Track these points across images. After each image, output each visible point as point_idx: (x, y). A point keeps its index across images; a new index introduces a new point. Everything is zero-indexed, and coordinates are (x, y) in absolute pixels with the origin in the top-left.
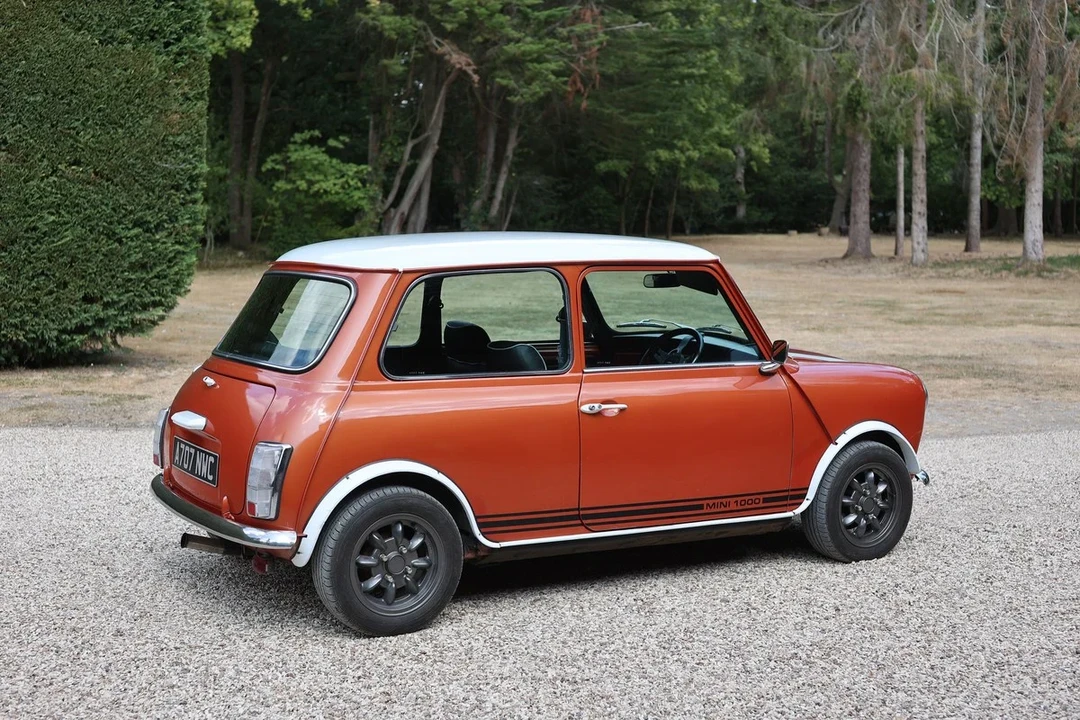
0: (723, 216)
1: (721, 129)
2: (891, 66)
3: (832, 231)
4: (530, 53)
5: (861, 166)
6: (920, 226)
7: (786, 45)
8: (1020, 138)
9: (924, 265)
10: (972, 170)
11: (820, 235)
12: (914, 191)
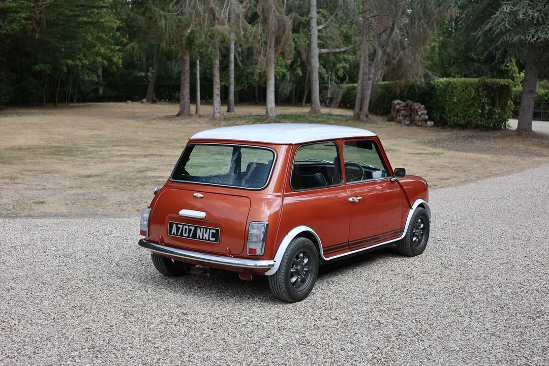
0: (93, 93)
1: (100, 50)
2: (206, 23)
3: (148, 101)
4: (12, 8)
5: (186, 71)
6: (218, 101)
7: (155, 11)
8: (265, 59)
9: (220, 119)
10: (230, 73)
11: (142, 102)
12: (214, 84)
